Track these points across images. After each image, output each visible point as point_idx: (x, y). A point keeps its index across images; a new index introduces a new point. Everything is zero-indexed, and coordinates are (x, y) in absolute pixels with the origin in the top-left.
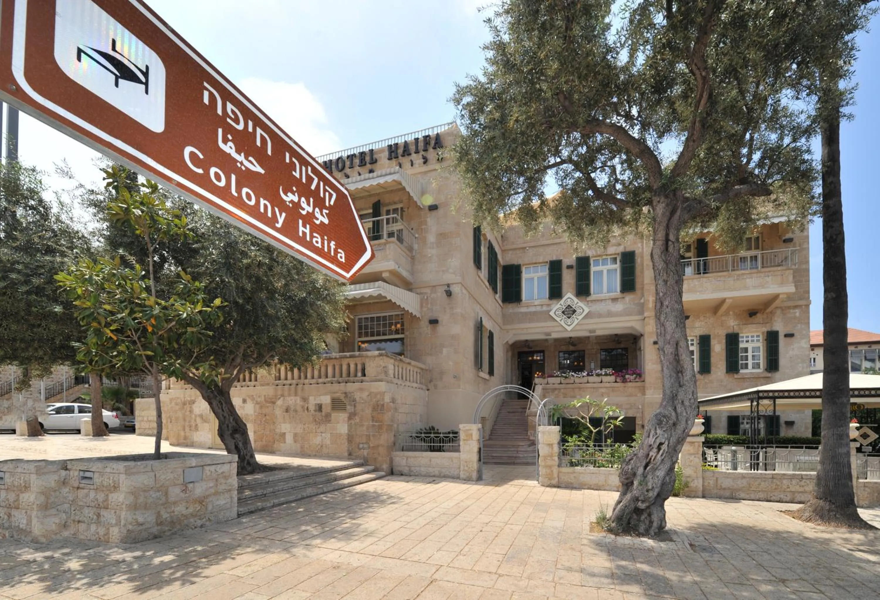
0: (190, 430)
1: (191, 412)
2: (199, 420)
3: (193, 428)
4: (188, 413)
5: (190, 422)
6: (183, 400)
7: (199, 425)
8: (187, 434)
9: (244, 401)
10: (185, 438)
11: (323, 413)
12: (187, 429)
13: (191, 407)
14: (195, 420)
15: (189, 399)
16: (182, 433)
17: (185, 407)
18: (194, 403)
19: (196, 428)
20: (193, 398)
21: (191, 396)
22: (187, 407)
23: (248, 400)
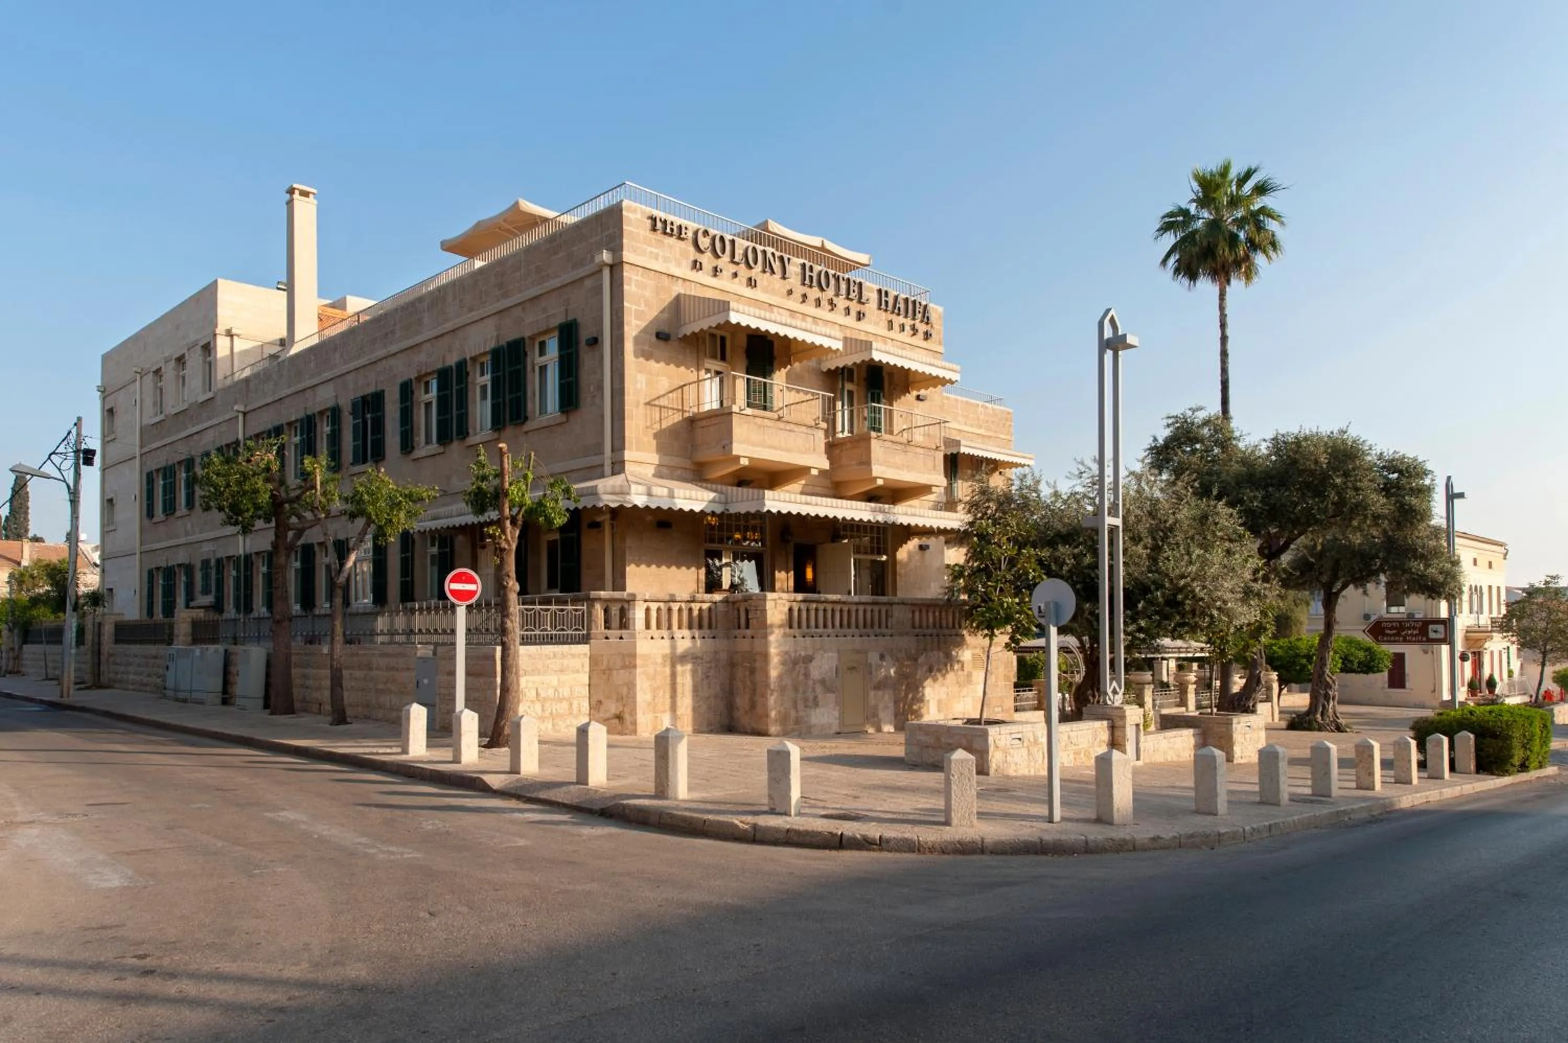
0: (806, 706)
1: (807, 675)
2: (819, 689)
3: (810, 703)
4: (801, 677)
5: (804, 692)
6: (793, 655)
7: (820, 696)
8: (801, 714)
9: (882, 657)
10: (797, 721)
11: (965, 673)
12: (801, 705)
13: (806, 668)
14: (814, 690)
15: (803, 654)
16: (793, 714)
17: (797, 667)
18: (811, 661)
19: (816, 704)
20: (810, 653)
21: (806, 649)
22: (800, 667)
23: (887, 657)
